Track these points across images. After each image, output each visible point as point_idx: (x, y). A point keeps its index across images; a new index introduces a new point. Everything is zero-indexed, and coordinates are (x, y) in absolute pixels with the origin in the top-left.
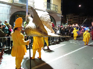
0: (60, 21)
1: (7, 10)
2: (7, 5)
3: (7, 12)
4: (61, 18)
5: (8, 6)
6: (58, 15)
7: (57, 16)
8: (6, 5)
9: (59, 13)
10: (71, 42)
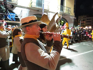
0: (72, 23)
4: (73, 20)
6: (71, 17)
7: (70, 18)
10: (84, 44)
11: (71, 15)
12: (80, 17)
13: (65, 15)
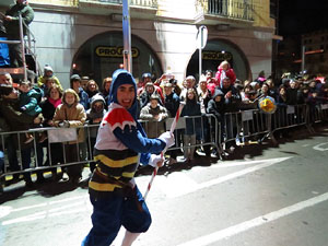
0: (267, 57)
1: (63, 35)
2: (59, 15)
3: (63, 39)
4: (270, 48)
5: (65, 18)
6: (259, 35)
7: (254, 38)
8: (57, 17)
9: (262, 25)
11: (257, 23)
12: (308, 39)
13: (233, 28)
